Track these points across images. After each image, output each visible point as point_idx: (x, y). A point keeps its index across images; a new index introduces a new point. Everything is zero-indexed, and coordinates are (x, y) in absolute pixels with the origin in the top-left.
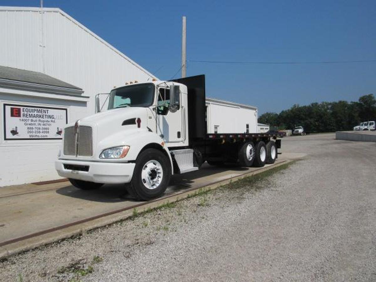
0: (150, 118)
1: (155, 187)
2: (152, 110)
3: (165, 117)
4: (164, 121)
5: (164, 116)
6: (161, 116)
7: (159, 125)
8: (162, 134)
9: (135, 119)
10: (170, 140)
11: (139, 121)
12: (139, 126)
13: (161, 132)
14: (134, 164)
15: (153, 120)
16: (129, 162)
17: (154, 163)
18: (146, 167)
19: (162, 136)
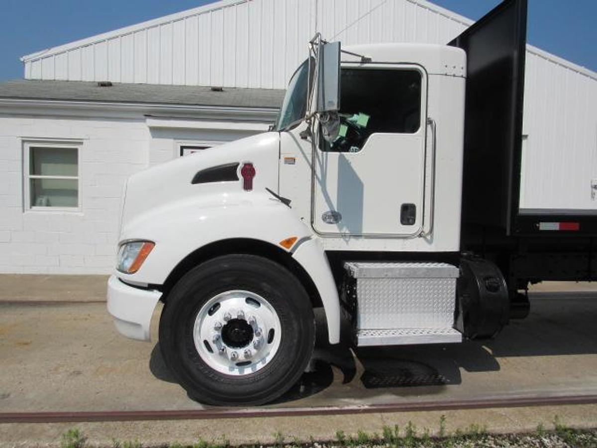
0: (291, 161)
1: (248, 371)
2: (299, 138)
3: (347, 157)
4: (345, 169)
5: (344, 153)
6: (334, 156)
7: (323, 183)
8: (336, 210)
9: (238, 164)
10: (365, 231)
12: (248, 186)
14: (158, 295)
16: (151, 287)
17: (249, 300)
18: (216, 306)
19: (334, 217)
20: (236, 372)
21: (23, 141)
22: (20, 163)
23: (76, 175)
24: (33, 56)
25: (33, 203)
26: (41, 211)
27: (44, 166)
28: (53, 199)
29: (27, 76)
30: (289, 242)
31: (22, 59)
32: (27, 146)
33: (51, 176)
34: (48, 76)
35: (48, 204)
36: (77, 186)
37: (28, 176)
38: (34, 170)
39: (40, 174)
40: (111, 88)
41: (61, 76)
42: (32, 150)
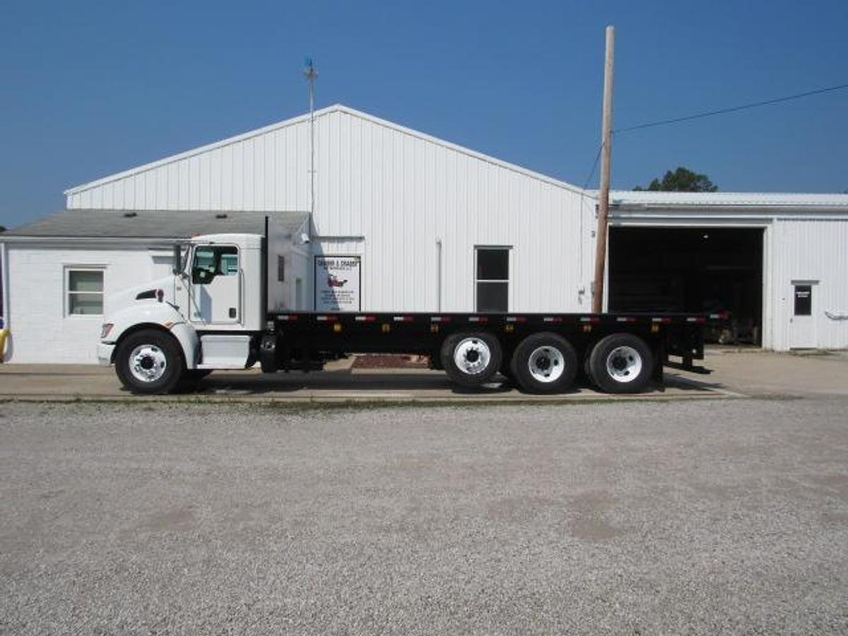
0: (179, 289)
1: (153, 380)
2: (183, 278)
4: (203, 292)
5: (205, 286)
6: (198, 287)
7: (194, 299)
8: (200, 311)
9: (155, 291)
10: (213, 321)
11: (161, 294)
12: (161, 300)
13: (196, 307)
14: (113, 347)
15: (184, 292)
16: (112, 343)
17: (153, 349)
18: (139, 352)
19: (199, 314)
20: (148, 380)
21: (65, 267)
22: (62, 283)
23: (101, 290)
24: (73, 190)
25: (71, 312)
26: (76, 317)
27: (79, 284)
28: (85, 308)
29: (69, 206)
30: (168, 325)
31: (65, 193)
32: (67, 270)
33: (84, 291)
34: (86, 205)
35: (82, 313)
36: (102, 299)
37: (68, 292)
38: (72, 287)
39: (76, 290)
40: (134, 218)
41: (97, 205)
42: (71, 273)
